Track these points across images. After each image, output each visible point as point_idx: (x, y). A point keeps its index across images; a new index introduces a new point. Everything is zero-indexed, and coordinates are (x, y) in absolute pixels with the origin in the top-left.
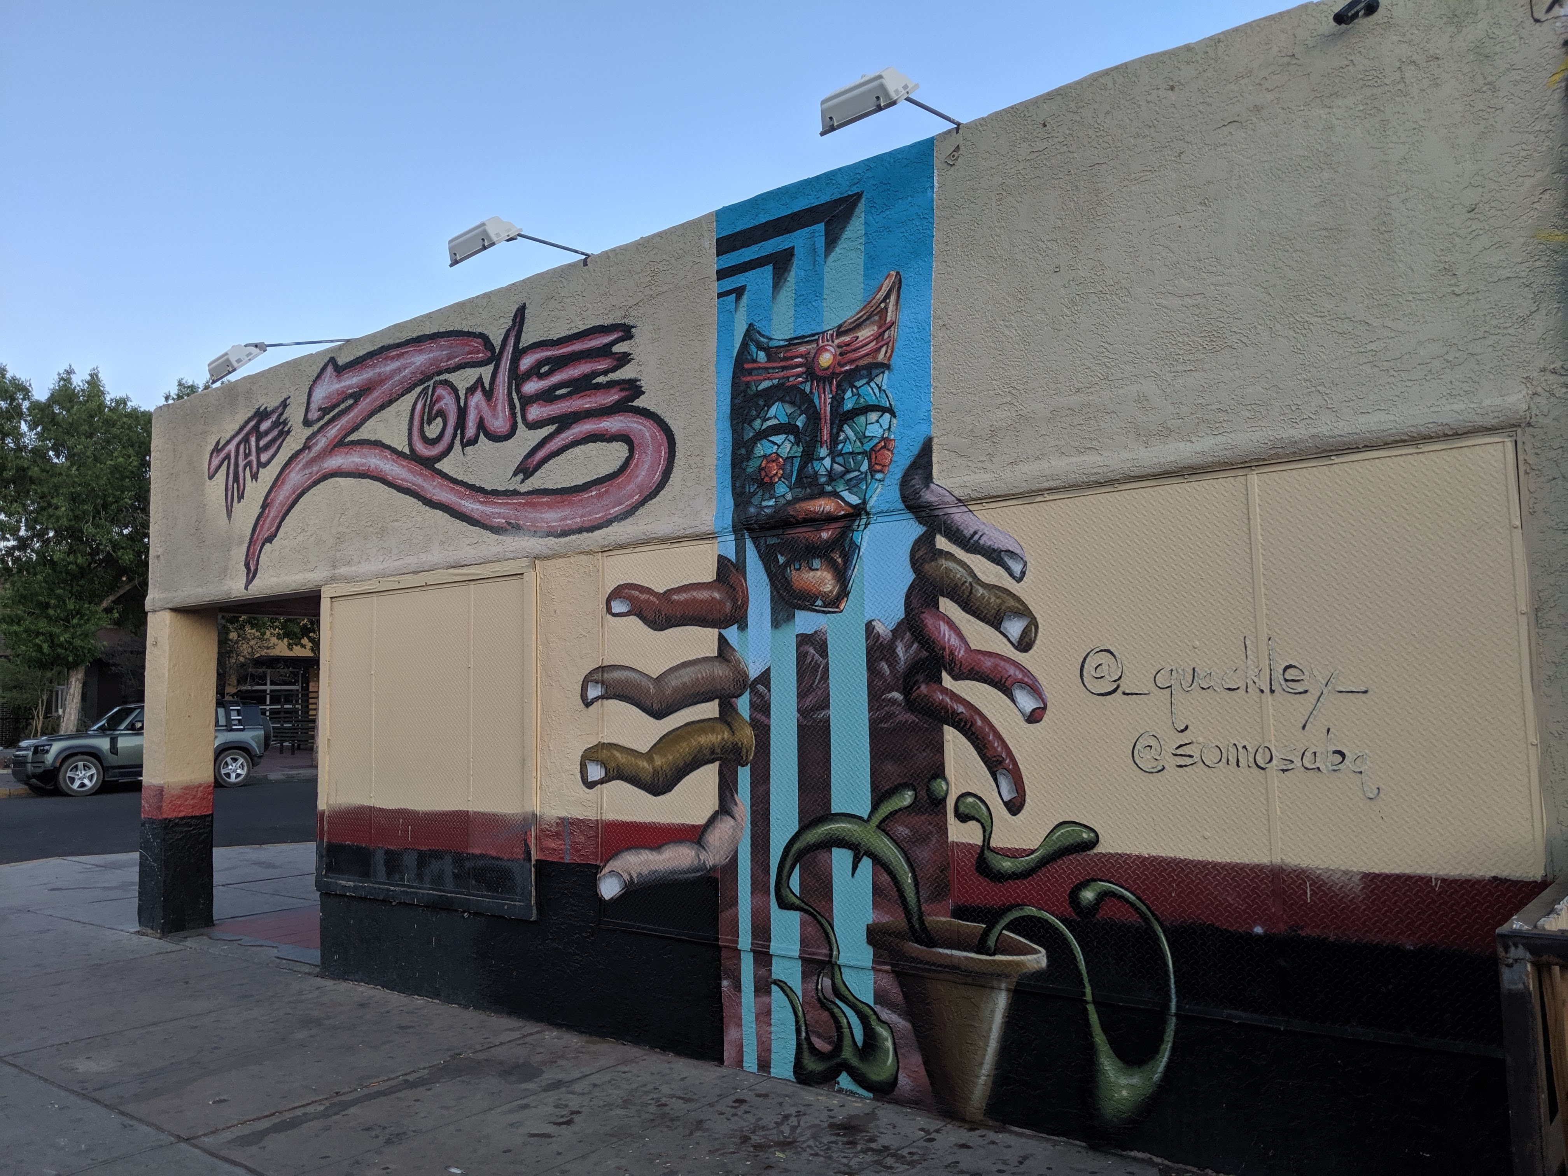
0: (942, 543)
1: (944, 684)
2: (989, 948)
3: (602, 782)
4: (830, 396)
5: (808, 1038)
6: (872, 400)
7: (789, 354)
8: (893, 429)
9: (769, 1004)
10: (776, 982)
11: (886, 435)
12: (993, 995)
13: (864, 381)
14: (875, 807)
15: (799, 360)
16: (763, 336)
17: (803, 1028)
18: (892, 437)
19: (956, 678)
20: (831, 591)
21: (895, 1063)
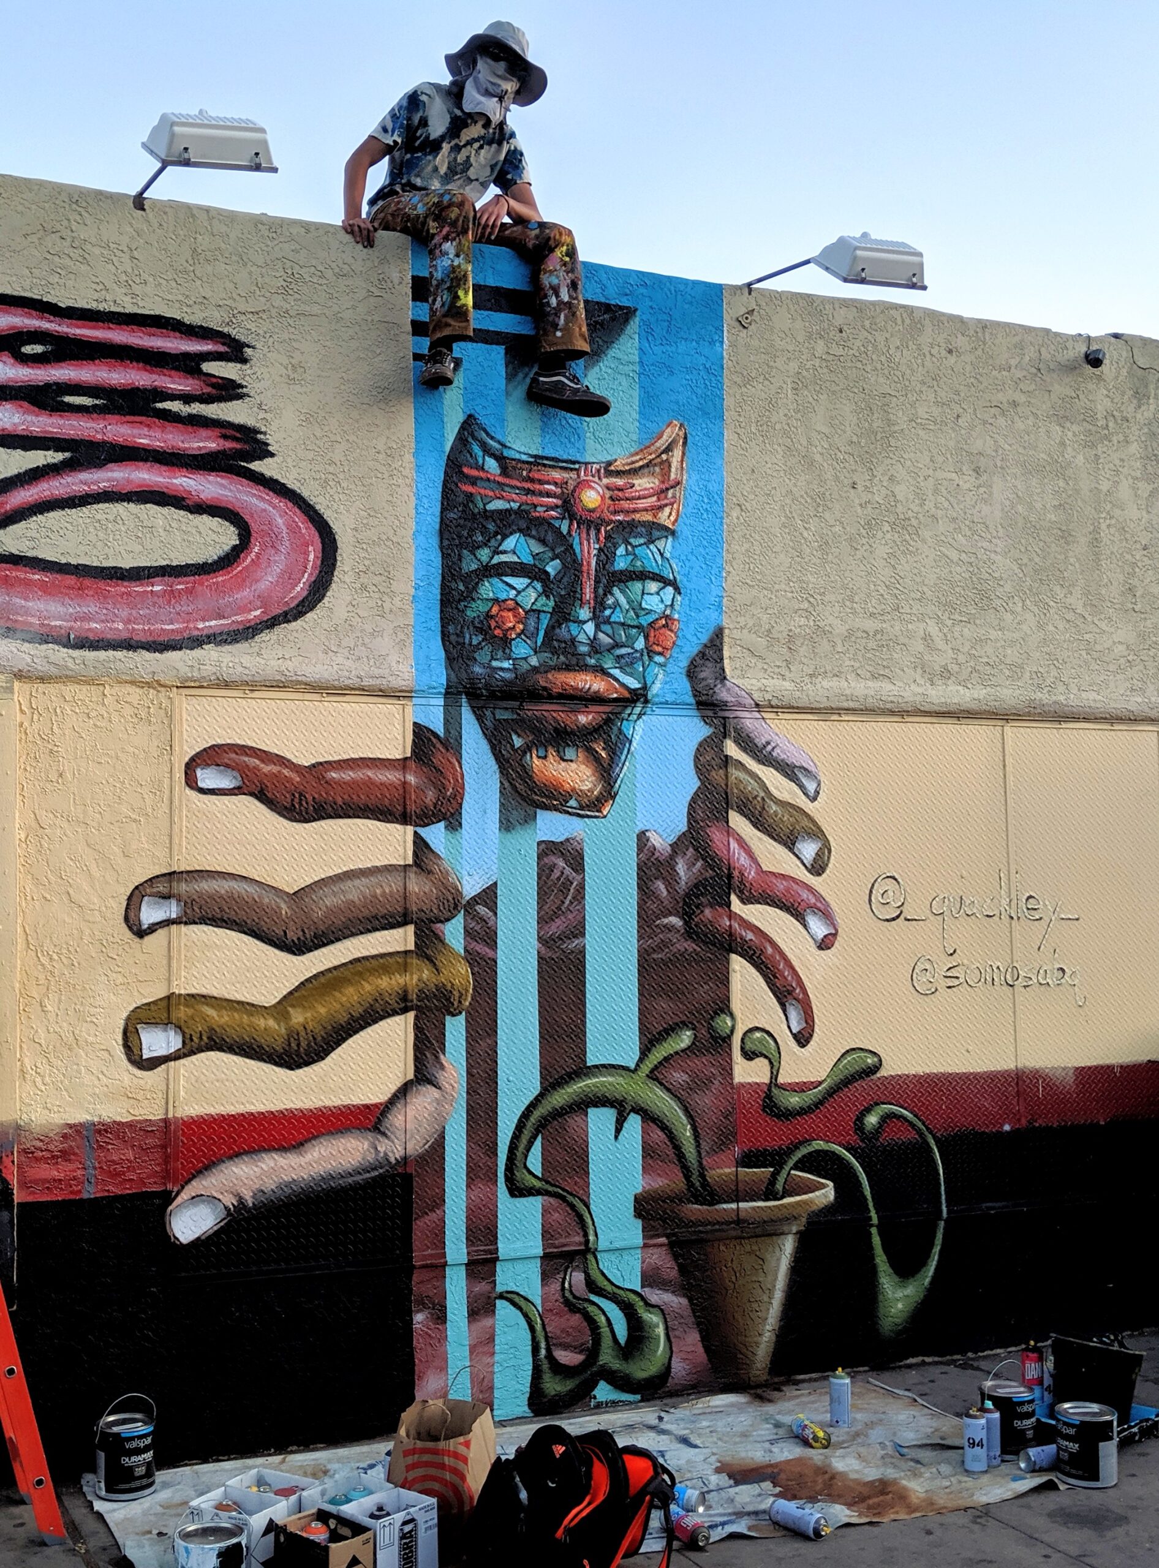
0: (731, 749)
1: (733, 908)
2: (777, 1193)
3: (176, 1056)
4: (597, 546)
5: (550, 1356)
6: (651, 567)
7: (536, 476)
8: (677, 607)
9: (493, 1328)
10: (501, 1296)
11: (668, 612)
12: (779, 1242)
13: (642, 541)
14: (645, 1052)
15: (552, 487)
16: (492, 438)
17: (543, 1345)
18: (676, 616)
19: (744, 901)
20: (591, 791)
21: (668, 1352)
